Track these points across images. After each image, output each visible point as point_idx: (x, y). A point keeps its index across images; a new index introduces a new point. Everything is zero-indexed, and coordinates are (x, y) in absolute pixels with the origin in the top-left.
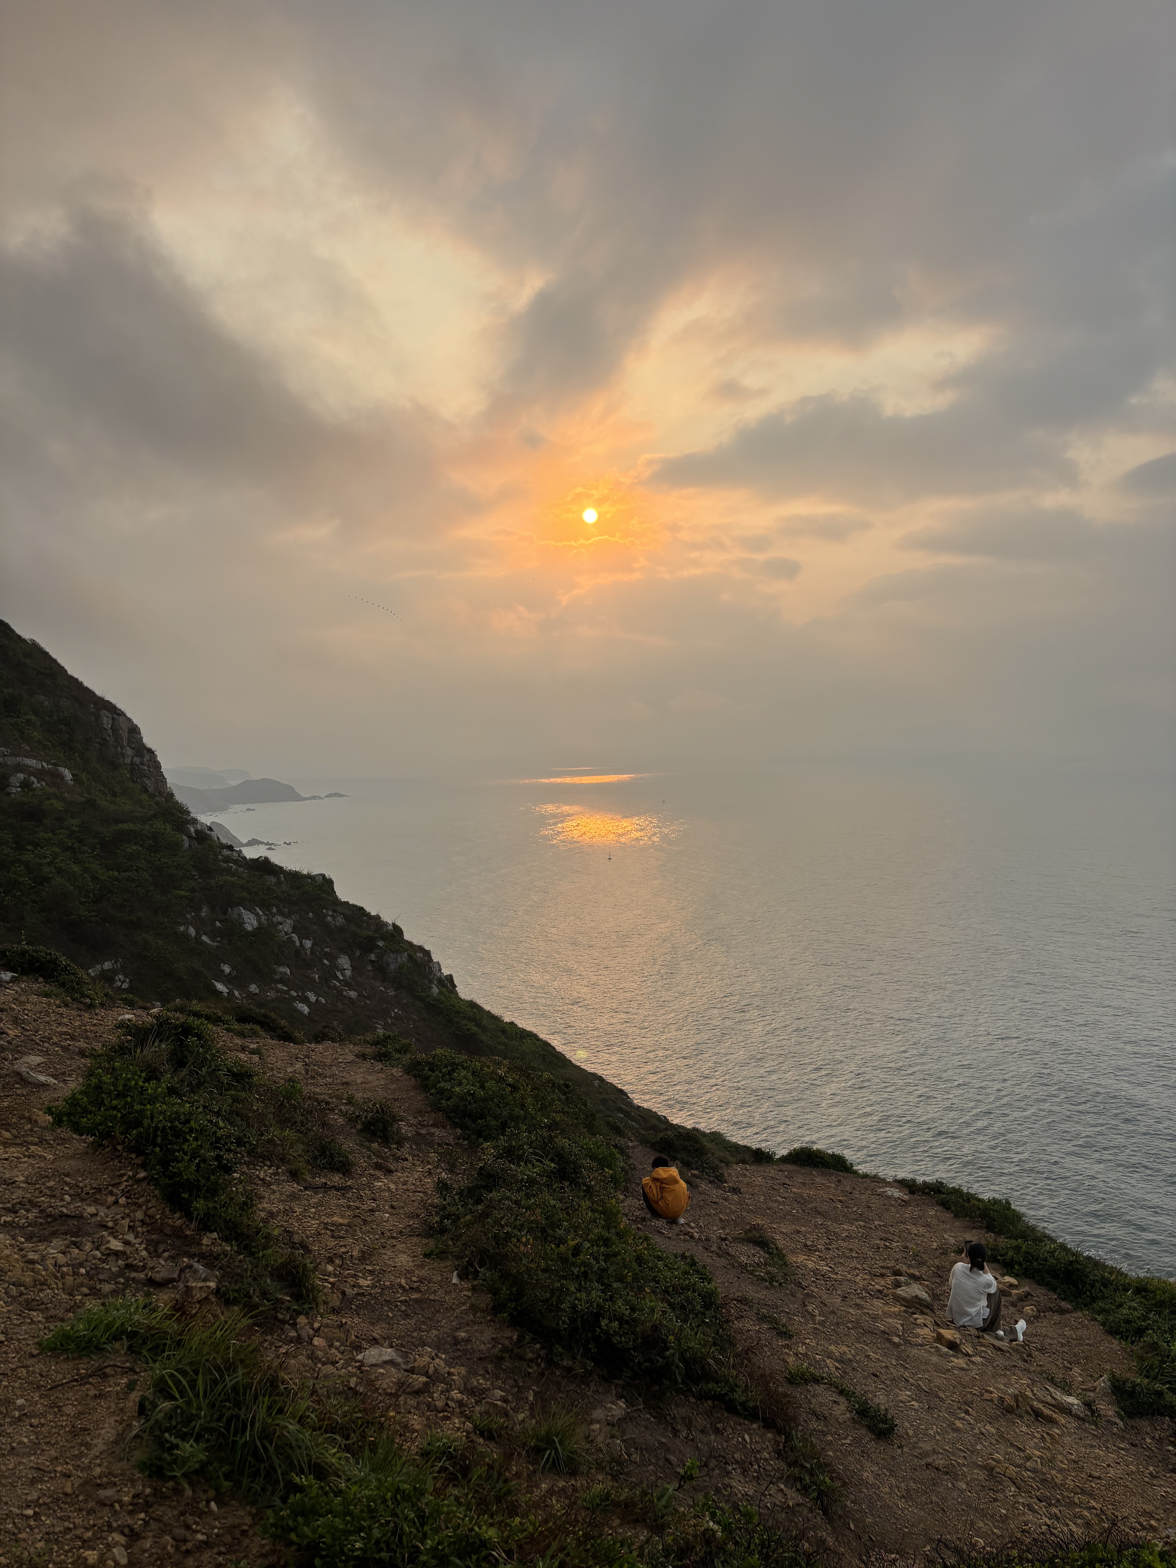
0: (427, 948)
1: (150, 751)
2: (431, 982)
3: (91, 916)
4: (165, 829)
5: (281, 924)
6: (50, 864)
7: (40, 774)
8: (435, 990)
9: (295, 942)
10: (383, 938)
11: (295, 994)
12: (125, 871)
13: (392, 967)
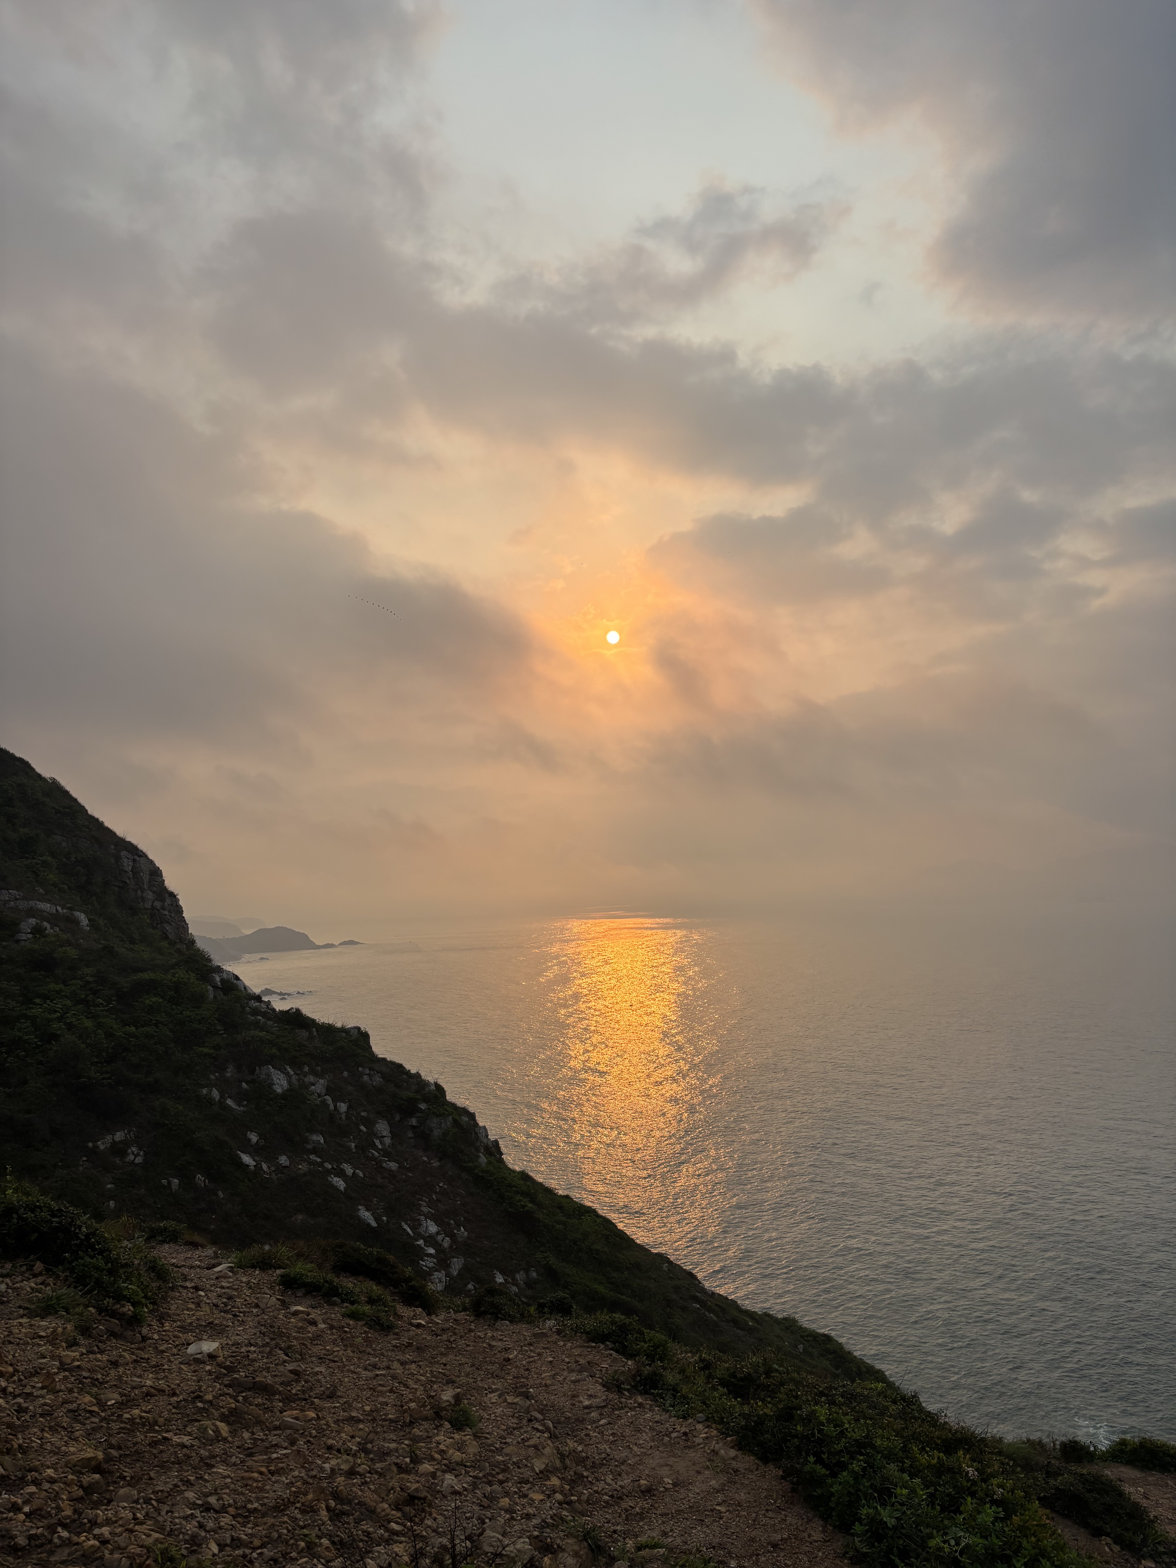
0: (471, 1110)
1: (172, 895)
2: (478, 1151)
3: (104, 1079)
4: (189, 979)
5: (313, 1084)
6: (60, 1019)
7: (54, 919)
8: (483, 1159)
9: (329, 1105)
10: (426, 1100)
11: (330, 1167)
12: (142, 1026)
13: (437, 1133)
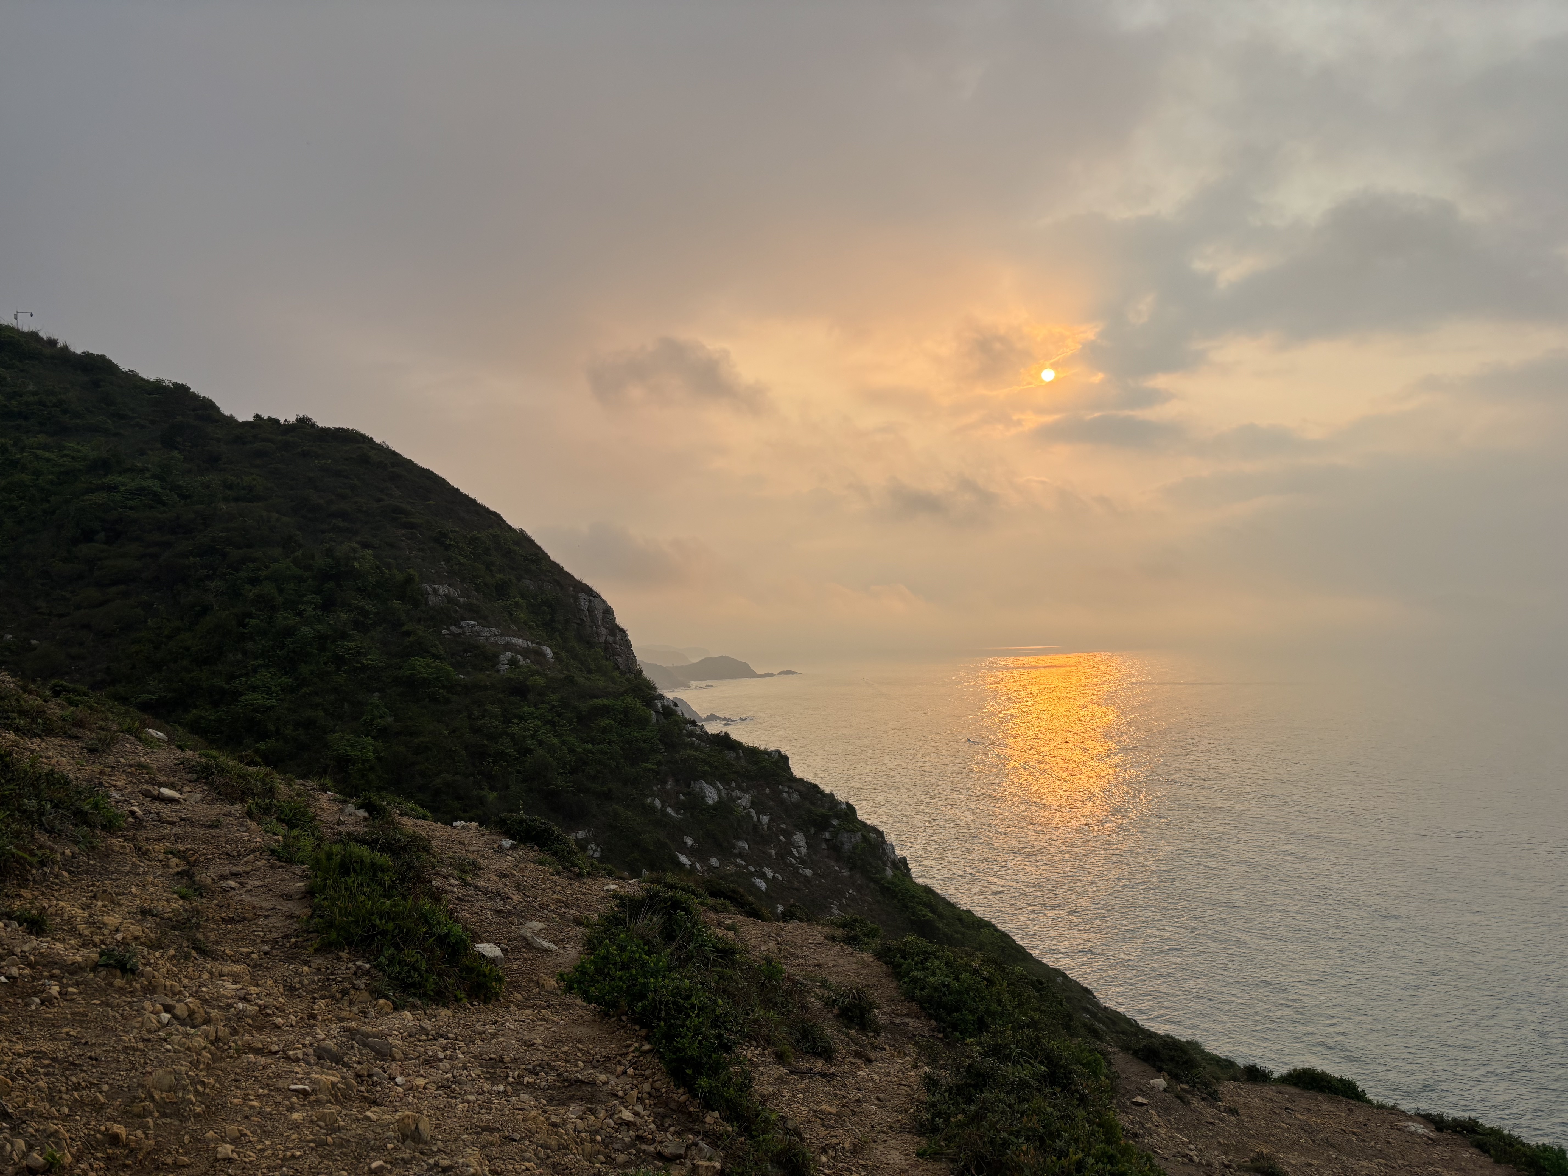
0: (880, 829)
1: (622, 631)
2: (885, 864)
3: (568, 787)
4: (635, 705)
5: (740, 798)
6: (533, 736)
7: (526, 652)
8: (889, 872)
9: (752, 817)
10: (837, 817)
11: (753, 869)
12: (598, 744)
13: (847, 846)
